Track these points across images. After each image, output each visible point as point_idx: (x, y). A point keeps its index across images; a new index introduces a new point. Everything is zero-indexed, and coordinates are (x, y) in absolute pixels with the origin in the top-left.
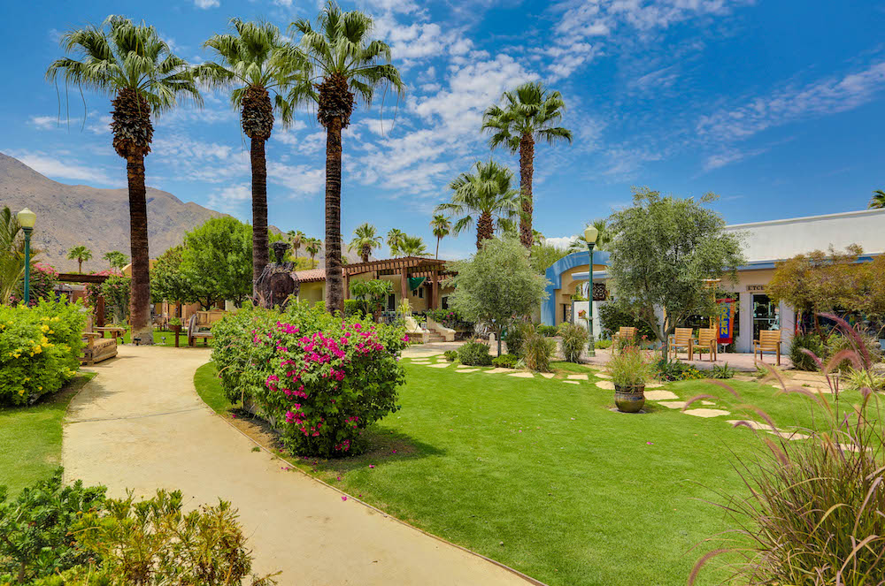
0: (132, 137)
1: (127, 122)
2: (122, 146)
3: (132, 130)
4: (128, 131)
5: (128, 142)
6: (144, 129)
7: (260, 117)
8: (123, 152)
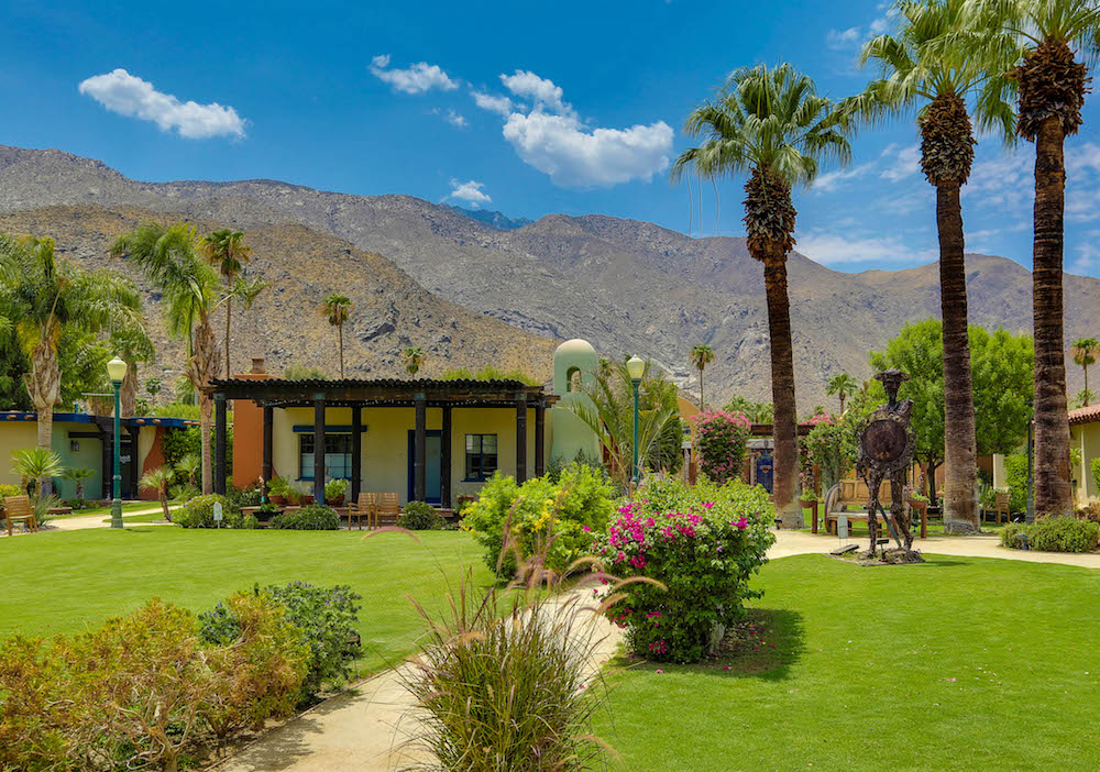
0: (766, 231)
1: (758, 212)
2: (757, 247)
3: (764, 223)
4: (760, 224)
5: (763, 240)
6: (780, 216)
7: (945, 149)
8: (759, 254)
